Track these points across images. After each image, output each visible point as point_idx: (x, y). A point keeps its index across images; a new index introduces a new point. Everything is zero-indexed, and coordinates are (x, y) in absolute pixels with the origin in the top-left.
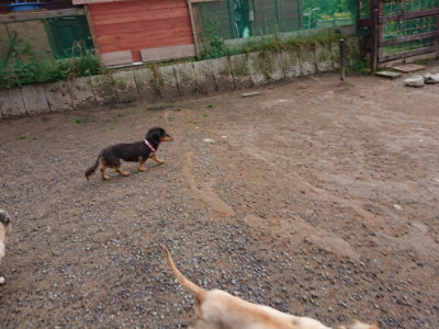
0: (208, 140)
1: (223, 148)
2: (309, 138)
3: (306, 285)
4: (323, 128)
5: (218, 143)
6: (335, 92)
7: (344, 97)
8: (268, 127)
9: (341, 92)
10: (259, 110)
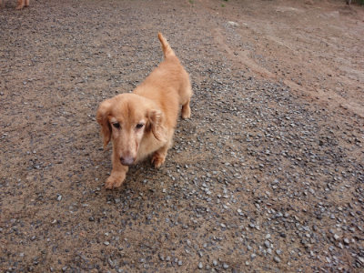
0: (232, 23)
1: (246, 32)
2: (324, 40)
3: (349, 133)
4: (335, 36)
5: (242, 28)
6: (340, 13)
7: (348, 18)
8: (283, 26)
9: (346, 14)
10: (273, 12)
